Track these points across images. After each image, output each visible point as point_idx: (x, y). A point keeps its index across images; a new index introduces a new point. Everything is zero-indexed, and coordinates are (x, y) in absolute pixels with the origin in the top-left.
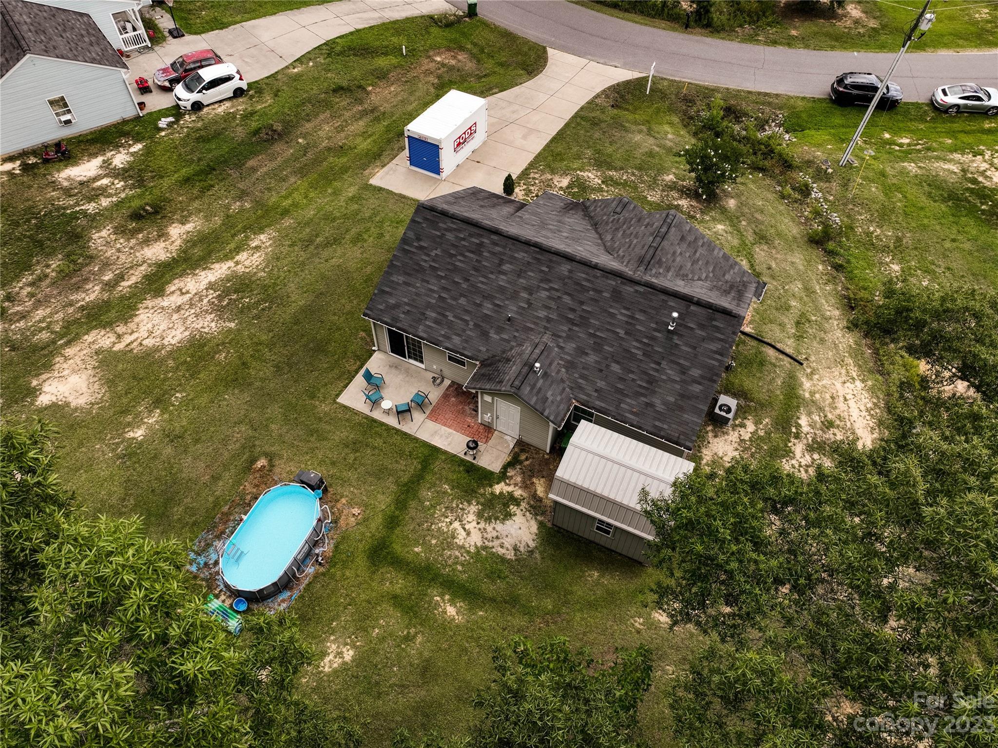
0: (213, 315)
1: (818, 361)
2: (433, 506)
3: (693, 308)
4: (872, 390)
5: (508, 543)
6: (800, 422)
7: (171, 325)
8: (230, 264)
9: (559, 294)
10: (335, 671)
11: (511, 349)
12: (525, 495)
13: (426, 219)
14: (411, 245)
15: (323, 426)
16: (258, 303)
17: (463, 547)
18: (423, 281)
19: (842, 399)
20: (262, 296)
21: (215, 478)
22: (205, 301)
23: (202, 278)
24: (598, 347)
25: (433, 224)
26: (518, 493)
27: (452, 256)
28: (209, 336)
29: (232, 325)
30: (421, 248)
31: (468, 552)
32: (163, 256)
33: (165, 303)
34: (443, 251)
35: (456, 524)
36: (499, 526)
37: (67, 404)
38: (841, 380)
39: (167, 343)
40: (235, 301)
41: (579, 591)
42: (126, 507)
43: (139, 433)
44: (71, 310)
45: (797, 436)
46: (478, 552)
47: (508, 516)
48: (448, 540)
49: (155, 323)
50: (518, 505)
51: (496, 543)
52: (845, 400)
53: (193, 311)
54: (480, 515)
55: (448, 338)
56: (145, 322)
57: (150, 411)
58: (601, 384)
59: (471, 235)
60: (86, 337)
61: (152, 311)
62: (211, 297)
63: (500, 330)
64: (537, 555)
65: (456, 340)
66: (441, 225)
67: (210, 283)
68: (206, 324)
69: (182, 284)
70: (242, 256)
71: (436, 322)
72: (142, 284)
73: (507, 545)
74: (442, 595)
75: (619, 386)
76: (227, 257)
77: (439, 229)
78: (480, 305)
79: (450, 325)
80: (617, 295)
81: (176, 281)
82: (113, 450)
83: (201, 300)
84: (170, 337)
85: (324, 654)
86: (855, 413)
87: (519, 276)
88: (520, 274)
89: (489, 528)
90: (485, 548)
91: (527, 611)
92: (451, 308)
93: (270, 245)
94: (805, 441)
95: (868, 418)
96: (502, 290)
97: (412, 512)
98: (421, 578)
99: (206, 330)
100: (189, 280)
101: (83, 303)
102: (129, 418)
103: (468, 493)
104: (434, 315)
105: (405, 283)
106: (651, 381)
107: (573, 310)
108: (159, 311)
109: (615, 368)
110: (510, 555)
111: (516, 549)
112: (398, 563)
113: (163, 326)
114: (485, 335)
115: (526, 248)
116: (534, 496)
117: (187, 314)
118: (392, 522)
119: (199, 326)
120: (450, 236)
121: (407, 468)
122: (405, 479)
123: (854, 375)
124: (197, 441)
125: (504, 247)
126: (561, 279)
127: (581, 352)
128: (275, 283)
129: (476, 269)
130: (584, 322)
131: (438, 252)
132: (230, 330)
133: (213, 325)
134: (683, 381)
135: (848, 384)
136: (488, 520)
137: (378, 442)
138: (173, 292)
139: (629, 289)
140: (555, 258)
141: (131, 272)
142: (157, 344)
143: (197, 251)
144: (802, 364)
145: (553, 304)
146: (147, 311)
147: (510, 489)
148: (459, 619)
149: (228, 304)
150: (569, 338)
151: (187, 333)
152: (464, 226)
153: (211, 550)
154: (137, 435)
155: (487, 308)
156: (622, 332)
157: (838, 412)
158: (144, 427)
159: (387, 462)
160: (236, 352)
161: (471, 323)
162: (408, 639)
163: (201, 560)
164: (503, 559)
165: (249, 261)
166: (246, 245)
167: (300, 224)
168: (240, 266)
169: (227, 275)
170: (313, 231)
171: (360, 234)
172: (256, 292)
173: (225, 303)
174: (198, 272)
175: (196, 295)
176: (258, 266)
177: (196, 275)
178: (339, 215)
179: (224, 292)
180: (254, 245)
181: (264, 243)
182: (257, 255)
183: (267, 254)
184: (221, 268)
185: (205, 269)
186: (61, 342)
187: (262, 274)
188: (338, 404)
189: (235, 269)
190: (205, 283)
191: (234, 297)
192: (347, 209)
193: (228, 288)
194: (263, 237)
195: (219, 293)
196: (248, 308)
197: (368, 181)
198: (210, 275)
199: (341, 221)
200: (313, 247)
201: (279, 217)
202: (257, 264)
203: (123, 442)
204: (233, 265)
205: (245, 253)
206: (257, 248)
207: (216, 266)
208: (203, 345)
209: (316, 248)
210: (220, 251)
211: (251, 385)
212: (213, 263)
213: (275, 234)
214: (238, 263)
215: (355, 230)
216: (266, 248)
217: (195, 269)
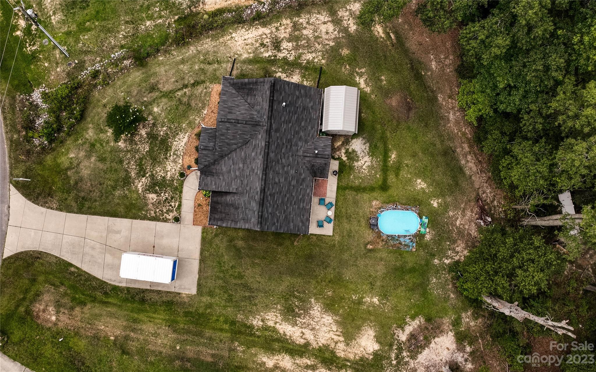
0: (311, 312)
1: (229, 53)
2: (361, 178)
3: (275, 99)
4: (235, 30)
5: (363, 147)
6: (267, 56)
7: (323, 326)
8: (278, 326)
9: (282, 155)
10: (425, 182)
11: (307, 167)
12: (343, 148)
13: (265, 225)
14: (278, 226)
15: (345, 234)
16: (296, 297)
17: (371, 162)
18: (290, 214)
19: (245, 41)
20: (292, 299)
21: (381, 259)
22: (304, 321)
23: (291, 333)
24: (297, 133)
25: (267, 220)
26: (343, 151)
27: (278, 206)
28: (322, 306)
30: (277, 221)
31: (372, 159)
32: (287, 358)
33: (312, 337)
34: (276, 211)
35: (364, 167)
36: (359, 152)
37: (375, 336)
38: (235, 42)
39: (332, 320)
40: (299, 308)
41: (370, 118)
42: (404, 282)
43: (375, 300)
45: (275, 56)
46: (371, 156)
47: (354, 151)
48: (371, 167)
49: (323, 333)
50: (348, 149)
51: (365, 151)
52: (245, 40)
53: (312, 322)
54: (357, 161)
55: (308, 194)
56: (325, 338)
57: (365, 303)
58: (310, 128)
59: (268, 201)
60: (342, 356)
61: (318, 340)
62: (301, 320)
63: (301, 174)
64: (364, 136)
65: (308, 191)
66: (266, 216)
67: (293, 327)
68: (316, 311)
69: (298, 339)
70: (271, 324)
71: (304, 202)
72: (305, 356)
73: (364, 147)
74: (390, 161)
75: (308, 121)
76: (274, 330)
77: (268, 216)
78: (294, 186)
79: (304, 196)
80: (277, 130)
81: (298, 342)
82: (386, 304)
83: (304, 323)
84: (328, 322)
85: (422, 188)
86: (250, 36)
87: (279, 173)
88: (278, 173)
89: (361, 155)
90: (368, 154)
91: (383, 133)
92: (297, 198)
93: (259, 315)
94: (277, 53)
95: (251, 30)
96: (286, 179)
97: (366, 184)
98: (387, 170)
99: (319, 309)
100: (294, 337)
102: (371, 309)
103: (351, 168)
104: (301, 204)
105: (293, 222)
106: (304, 109)
107: (287, 146)
108: (317, 337)
109: (303, 124)
110: (368, 145)
111: (365, 144)
112: (385, 180)
113: (325, 329)
114: (303, 180)
115: (267, 174)
116: (343, 144)
117: (314, 323)
118: (372, 189)
119: (318, 313)
120: (270, 210)
121: (350, 195)
122: (355, 193)
123: (229, 37)
124: (370, 276)
125: (269, 184)
126: (276, 155)
127: (300, 139)
128: (282, 298)
129: (281, 193)
130: (290, 141)
131: (277, 212)
132: (316, 299)
133: (315, 308)
134: (301, 97)
135: (236, 39)
136: (358, 157)
137: (343, 210)
138: (305, 339)
139: (274, 126)
140: (269, 161)
141: (302, 365)
142: (334, 324)
143: (276, 345)
144: (235, 59)
145: (287, 155)
146: (319, 342)
147: (343, 154)
148: (395, 153)
149: (302, 310)
150: (297, 145)
151: (324, 316)
152: (265, 205)
153: (406, 243)
154: (376, 300)
155: (294, 183)
156: (290, 125)
157: (254, 42)
158: (372, 300)
159: (351, 203)
160: (325, 289)
161: (301, 187)
162: (407, 166)
163: (411, 244)
164: (370, 146)
165: (272, 319)
166: (263, 327)
167: (240, 310)
168: (277, 321)
169: (285, 322)
170: (242, 301)
171: (235, 278)
172: (291, 303)
173: (302, 312)
174: (288, 337)
175: (302, 328)
176: (274, 312)
177: (290, 337)
178: (226, 295)
179: (296, 317)
180: (262, 323)
181: (259, 319)
182: (267, 317)
183: (265, 313)
184: (282, 328)
185: (285, 335)
186: (349, 364)
187: (279, 307)
188: (333, 234)
189: (280, 321)
190: (293, 329)
191: (297, 310)
192: (220, 294)
193: (293, 317)
194: (255, 323)
195: (297, 319)
196: (301, 300)
197: (195, 295)
198: (288, 330)
199: (230, 292)
200: (253, 294)
201: (237, 324)
202: (273, 314)
203: (381, 303)
204: (278, 324)
205: (268, 324)
206: (263, 321)
207: (281, 332)
208: (328, 305)
209: (253, 292)
210: (272, 336)
211: (338, 272)
212: (280, 334)
213: (251, 318)
214: (276, 323)
215: (234, 281)
216: (261, 316)
217: (287, 339)
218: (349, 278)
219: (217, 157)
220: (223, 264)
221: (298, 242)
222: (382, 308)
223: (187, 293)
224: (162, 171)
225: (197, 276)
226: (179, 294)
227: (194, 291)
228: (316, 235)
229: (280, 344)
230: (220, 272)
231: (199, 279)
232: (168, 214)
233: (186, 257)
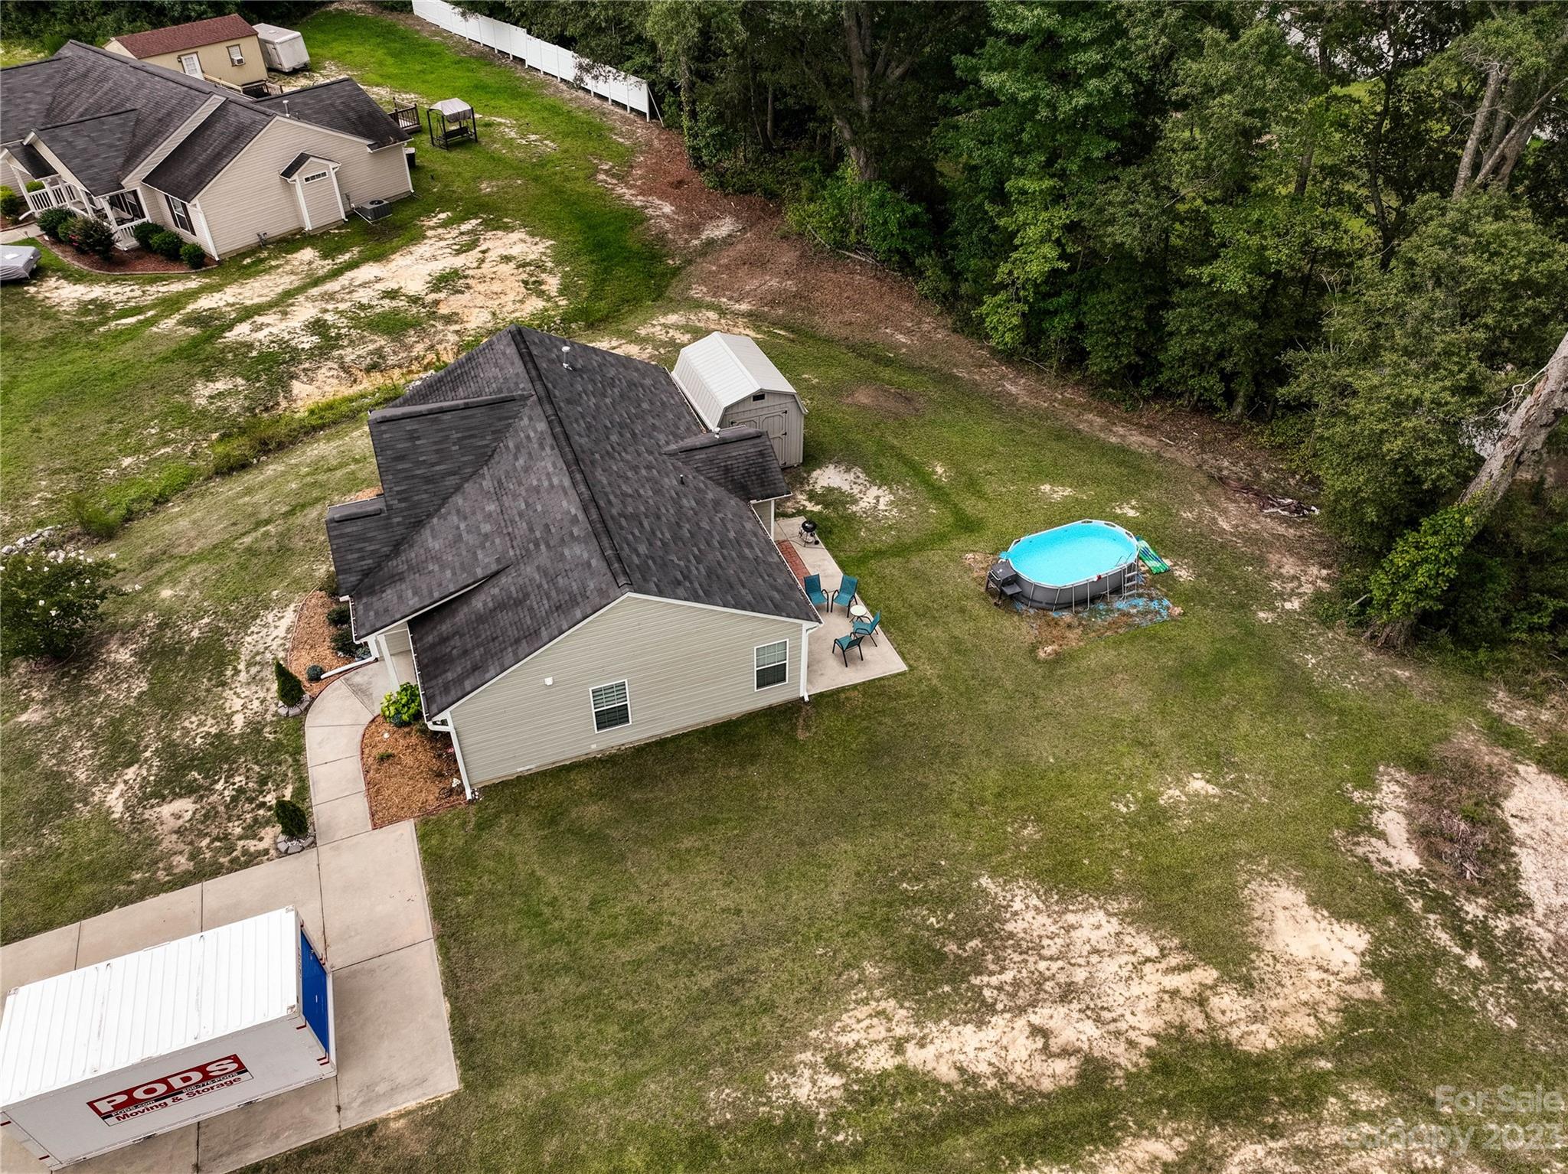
0: (1009, 927)
2: (890, 528)
5: (850, 476)
7: (1094, 959)
8: (914, 1056)
9: (615, 445)
10: (1063, 485)
11: (710, 478)
12: (797, 493)
13: (645, 579)
14: (694, 588)
16: (917, 900)
17: (891, 493)
18: (721, 567)
20: (903, 912)
21: (1110, 671)
22: (1008, 976)
23: (988, 1055)
24: (638, 417)
25: (643, 569)
26: (802, 497)
27: (665, 543)
28: (1035, 884)
29: (985, 881)
30: (686, 577)
31: (890, 488)
33: (1089, 1029)
34: (667, 553)
36: (845, 488)
37: (1312, 902)
39: (1114, 919)
40: (952, 935)
42: (1232, 698)
43: (1198, 784)
44: (1301, 1138)
46: (882, 484)
47: (830, 489)
49: (1121, 987)
50: (812, 490)
51: (860, 481)
53: (1042, 965)
54: (854, 502)
56: (1142, 1006)
57: (1173, 807)
60: (1271, 1044)
61: (1122, 1026)
62: (994, 980)
63: (700, 491)
64: (835, 459)
66: (636, 560)
67: (981, 1024)
68: (1029, 916)
69: (1038, 1065)
70: (878, 1060)
72: (1123, 1128)
73: (852, 475)
74: (939, 480)
75: (659, 404)
76: (913, 1082)
77: (644, 562)
78: (693, 510)
80: (572, 402)
81: (1047, 1085)
82: (1242, 780)
83: (1017, 984)
84: (1103, 932)
85: (1066, 496)
87: (627, 478)
88: (624, 477)
89: (855, 491)
90: (872, 483)
91: (879, 443)
92: (723, 535)
93: (805, 1047)
96: (657, 491)
97: (914, 534)
98: (947, 495)
99: (1034, 901)
100: (1018, 1069)
101: (1272, 1144)
102: (1209, 817)
103: (849, 518)
107: (620, 432)
108: (1106, 1015)
109: (645, 406)
110: (857, 469)
111: (848, 470)
112: (958, 513)
113: (1109, 968)
114: (717, 502)
115: (587, 473)
117: (1055, 966)
118: (940, 538)
119: (1042, 919)
121: (887, 567)
122: (899, 559)
124: (1116, 725)
125: (605, 493)
126: (595, 443)
128: (862, 927)
129: (658, 516)
130: (623, 426)
131: (673, 557)
132: (994, 873)
133: (1017, 905)
136: (850, 495)
137: (896, 603)
138: (1065, 1053)
139: (556, 392)
140: (576, 448)
142: (1131, 930)
143: (964, 1149)
145: (630, 448)
146: (1132, 1035)
148: (938, 463)
149: (971, 936)
151: (1071, 918)
152: (615, 535)
153: (1139, 609)
154: (1202, 783)
155: (689, 503)
156: (608, 401)
158: (1189, 789)
159: (903, 581)
160: (1003, 824)
161: (720, 514)
162: (989, 474)
164: (866, 470)
165: (874, 1034)
166: (851, 1098)
167: (707, 1066)
168: (899, 1032)
169: (937, 1021)
170: (698, 1018)
171: (624, 939)
172: (909, 930)
173: (975, 943)
174: (992, 1084)
175: (1021, 1010)
176: (865, 1002)
177: (1000, 1075)
178: (612, 1030)
179: (964, 978)
180: (837, 1081)
181: (813, 1066)
182: (848, 1039)
183: (829, 1025)
184: (939, 1057)
185: (973, 1079)
186: (1325, 1064)
187: (871, 970)
188: (910, 666)
189: (913, 1030)
190: (989, 1034)
191: (952, 947)
192: (580, 1037)
193: (951, 981)
194: (803, 1092)
195: (976, 981)
196: (938, 901)
197: (456, 1097)
198: (969, 1050)
199: (624, 1005)
200: (733, 970)
201: (725, 1146)
202: (863, 1012)
203: (1226, 786)
204: (911, 1048)
205: (868, 1065)
206: (835, 1065)
207: (946, 1072)
208: (1052, 872)
209: (729, 961)
210: (917, 1117)
211: (1009, 755)
212: (948, 1086)
213: (775, 1078)
214: (899, 1047)
215: (625, 955)
216: (818, 1048)
217: (993, 1095)
218: (1056, 758)
219: (400, 531)
220: (547, 911)
221: (807, 728)
222: (1244, 801)
223: (412, 1105)
224: (210, 721)
225: (445, 1007)
226: (371, 1129)
227: (446, 1080)
228: (855, 687)
229: (980, 1136)
230: (547, 944)
231: (458, 1016)
232: (254, 837)
233: (370, 954)
